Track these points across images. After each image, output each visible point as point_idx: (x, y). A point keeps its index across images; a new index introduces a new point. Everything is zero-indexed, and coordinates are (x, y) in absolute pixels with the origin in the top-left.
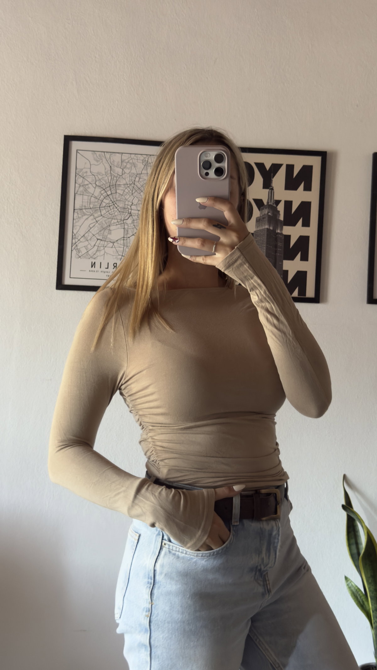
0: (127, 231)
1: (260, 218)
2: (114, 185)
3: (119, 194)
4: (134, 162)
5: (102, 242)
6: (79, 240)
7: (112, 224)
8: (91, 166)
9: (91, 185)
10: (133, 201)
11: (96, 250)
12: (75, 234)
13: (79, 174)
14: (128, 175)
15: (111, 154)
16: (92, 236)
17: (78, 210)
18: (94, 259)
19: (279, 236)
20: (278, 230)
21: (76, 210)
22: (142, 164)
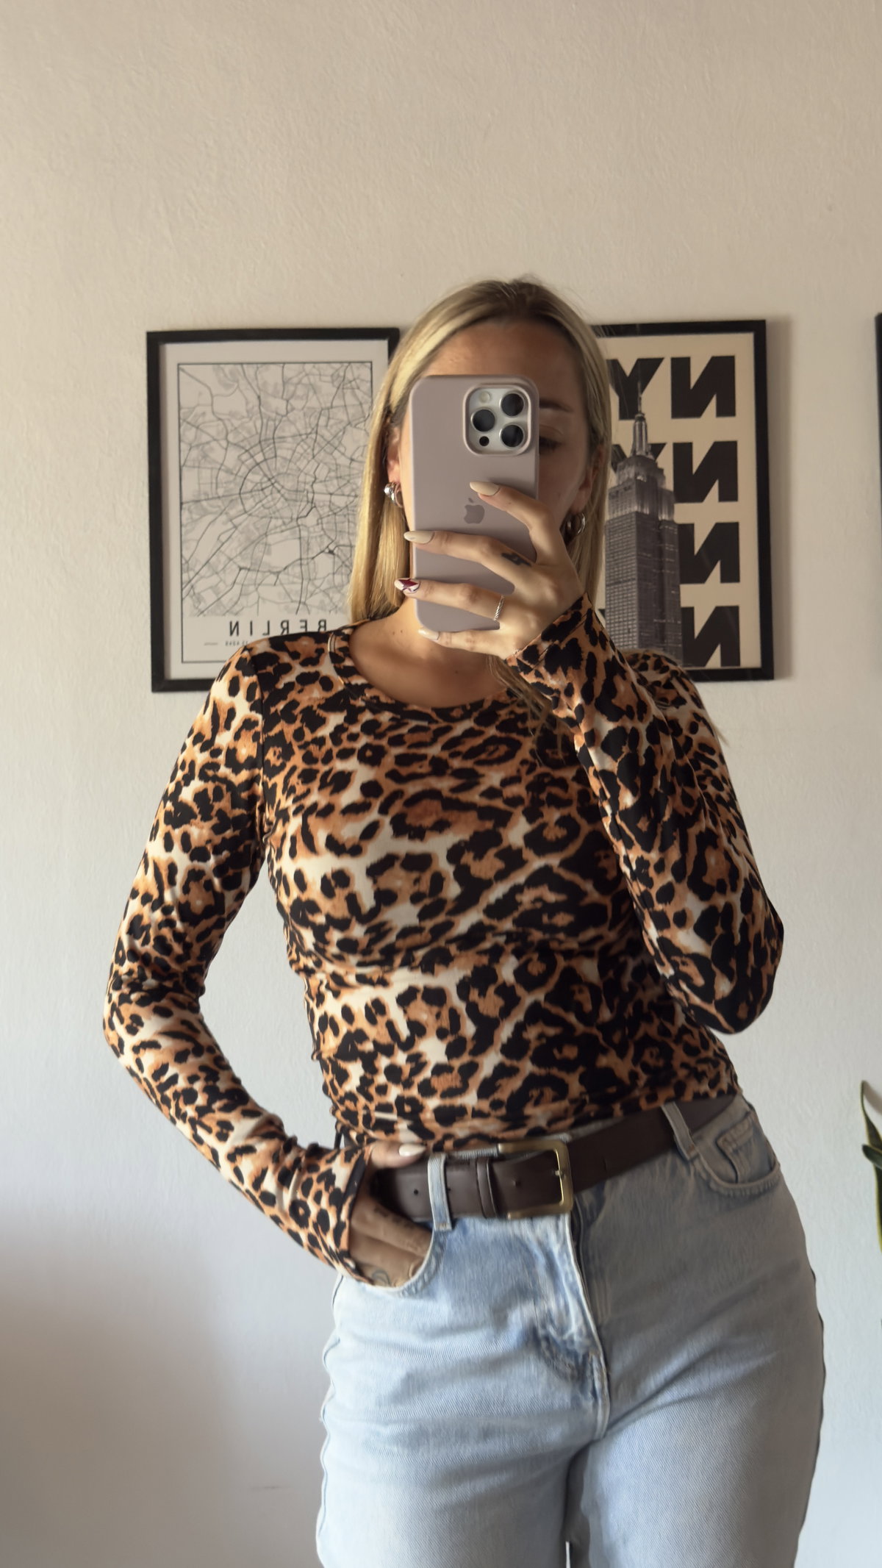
0: (308, 544)
1: (617, 489)
2: (269, 439)
3: (283, 458)
4: (312, 382)
5: (252, 575)
6: (197, 573)
7: (271, 530)
8: (215, 399)
9: (215, 442)
10: (317, 473)
11: (238, 593)
12: (187, 558)
13: (189, 420)
14: (301, 414)
15: (258, 368)
16: (227, 561)
17: (191, 504)
18: (236, 614)
19: (667, 527)
20: (661, 513)
21: (188, 502)
22: (331, 385)
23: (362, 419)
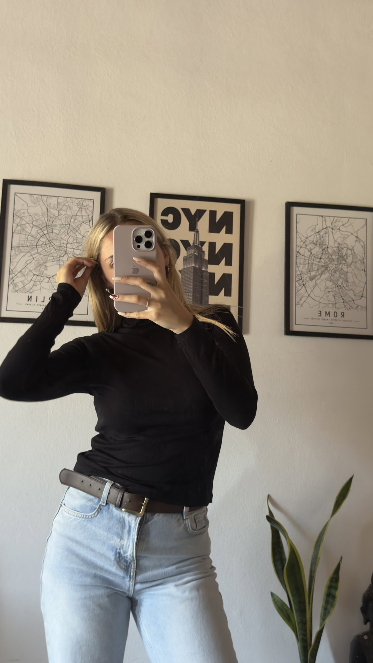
1: (187, 257)
2: (50, 225)
3: (55, 233)
4: (69, 205)
5: (39, 278)
6: (16, 275)
7: (48, 261)
8: (29, 207)
9: (28, 224)
10: (68, 240)
11: (33, 285)
12: (12, 269)
13: (18, 215)
14: (64, 216)
15: (47, 198)
16: (29, 271)
17: (15, 248)
18: (31, 293)
19: (205, 273)
20: (203, 268)
21: (14, 247)
22: (77, 207)
23: (89, 221)
